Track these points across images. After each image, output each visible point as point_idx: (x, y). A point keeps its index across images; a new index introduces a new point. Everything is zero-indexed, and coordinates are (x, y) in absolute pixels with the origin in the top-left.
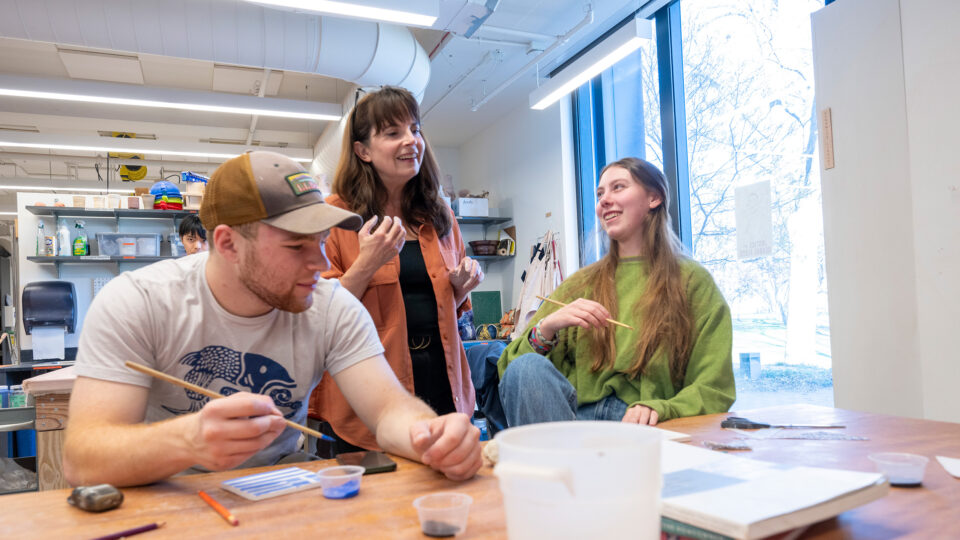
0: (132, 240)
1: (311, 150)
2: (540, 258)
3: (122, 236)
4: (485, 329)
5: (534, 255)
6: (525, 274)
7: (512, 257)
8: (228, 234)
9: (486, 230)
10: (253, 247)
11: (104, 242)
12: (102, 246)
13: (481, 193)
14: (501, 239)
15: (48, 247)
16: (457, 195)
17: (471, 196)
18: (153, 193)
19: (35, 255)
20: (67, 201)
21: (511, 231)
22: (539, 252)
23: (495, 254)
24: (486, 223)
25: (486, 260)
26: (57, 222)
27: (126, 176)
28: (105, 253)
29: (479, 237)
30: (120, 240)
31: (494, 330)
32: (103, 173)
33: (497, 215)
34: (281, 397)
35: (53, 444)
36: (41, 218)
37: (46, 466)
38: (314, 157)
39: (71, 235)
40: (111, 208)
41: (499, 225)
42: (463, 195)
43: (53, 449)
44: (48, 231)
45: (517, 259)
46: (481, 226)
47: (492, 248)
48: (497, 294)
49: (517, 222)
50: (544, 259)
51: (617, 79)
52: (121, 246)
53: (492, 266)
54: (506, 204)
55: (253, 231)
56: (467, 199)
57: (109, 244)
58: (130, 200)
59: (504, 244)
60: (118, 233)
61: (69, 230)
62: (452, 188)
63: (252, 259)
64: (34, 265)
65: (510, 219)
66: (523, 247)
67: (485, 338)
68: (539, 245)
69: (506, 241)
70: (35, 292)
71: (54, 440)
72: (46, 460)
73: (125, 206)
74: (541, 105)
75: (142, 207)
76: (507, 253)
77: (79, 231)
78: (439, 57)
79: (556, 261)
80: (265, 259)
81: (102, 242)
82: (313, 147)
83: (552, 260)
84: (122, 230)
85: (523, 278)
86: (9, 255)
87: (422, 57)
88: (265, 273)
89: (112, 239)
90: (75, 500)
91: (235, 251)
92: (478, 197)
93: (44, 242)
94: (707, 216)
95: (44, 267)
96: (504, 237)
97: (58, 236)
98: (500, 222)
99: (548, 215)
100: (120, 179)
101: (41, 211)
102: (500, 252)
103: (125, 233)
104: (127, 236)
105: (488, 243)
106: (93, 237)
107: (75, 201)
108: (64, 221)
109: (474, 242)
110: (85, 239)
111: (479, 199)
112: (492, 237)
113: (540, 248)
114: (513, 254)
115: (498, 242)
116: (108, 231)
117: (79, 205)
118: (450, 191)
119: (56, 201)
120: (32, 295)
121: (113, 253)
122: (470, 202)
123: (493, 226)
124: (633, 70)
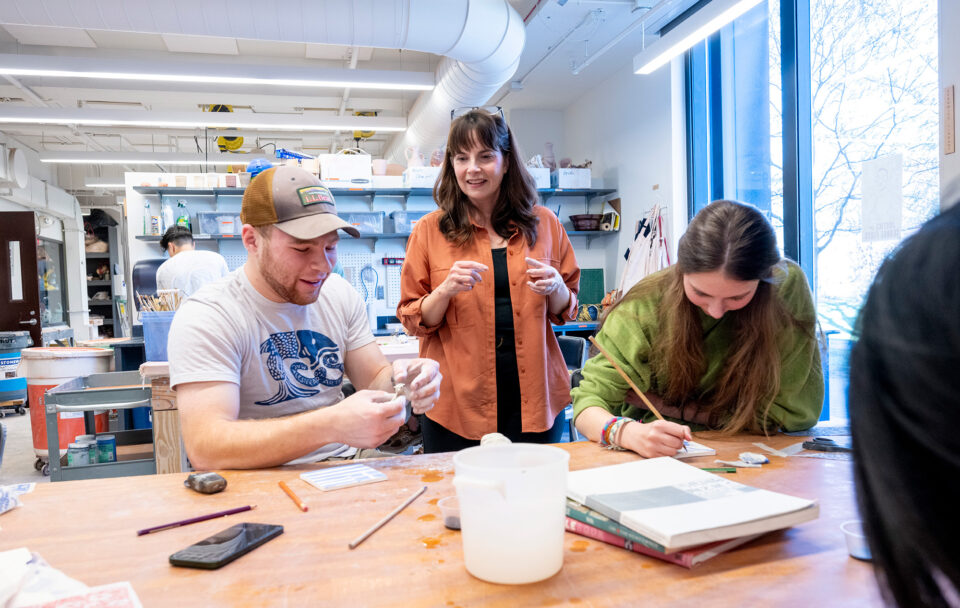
0: (230, 219)
1: (404, 119)
2: (646, 235)
3: (221, 215)
4: (585, 310)
5: (639, 231)
6: (628, 251)
7: (615, 233)
8: (252, 233)
9: (588, 203)
10: (268, 245)
11: (205, 221)
12: (203, 225)
13: (583, 163)
14: (605, 213)
15: (154, 226)
16: (558, 165)
17: (572, 167)
18: (249, 171)
19: (142, 234)
20: (170, 180)
21: (615, 204)
22: (644, 228)
23: (598, 229)
24: (589, 195)
25: (588, 236)
26: (161, 200)
27: (224, 147)
28: (206, 232)
29: (581, 210)
30: (219, 219)
31: (595, 311)
32: (202, 143)
33: (601, 187)
34: (331, 362)
35: (167, 423)
36: (147, 198)
37: (162, 442)
38: (407, 125)
39: (174, 214)
40: (210, 187)
41: (603, 197)
42: (564, 165)
43: (167, 428)
44: (154, 211)
45: (621, 234)
46: (584, 197)
47: (594, 223)
48: (599, 272)
49: (623, 195)
50: (650, 236)
51: (739, 32)
52: (220, 224)
53: (594, 242)
54: (612, 175)
55: (268, 232)
56: (568, 170)
57: (209, 222)
58: (228, 178)
59: (608, 218)
60: (217, 211)
61: (173, 209)
62: (553, 157)
63: (267, 255)
64: (142, 243)
65: (615, 191)
66: (628, 221)
67: (585, 320)
68: (645, 220)
69: (610, 214)
70: (143, 269)
71: (167, 418)
72: (161, 436)
73: (223, 185)
74: (647, 69)
75: (239, 185)
76: (611, 228)
77: (182, 210)
78: (535, 20)
79: (662, 238)
80: (276, 256)
81: (203, 221)
82: (408, 113)
83: (657, 238)
84: (221, 208)
85: (627, 256)
86: (116, 224)
87: (516, 23)
88: (275, 267)
89: (212, 217)
90: (191, 483)
91: (255, 246)
92: (580, 167)
93: (150, 220)
94: (856, 177)
95: (150, 245)
96: (608, 210)
97: (162, 215)
98: (605, 194)
99: (656, 187)
100: (218, 150)
101: (147, 191)
102: (603, 226)
103: (224, 212)
104: (226, 215)
105: (590, 218)
106: (194, 215)
107: (177, 181)
108: (168, 201)
109: (575, 217)
110: (186, 218)
111: (581, 170)
112: (595, 210)
113: (646, 224)
114: (617, 229)
115: (601, 216)
116: (206, 209)
117: (181, 185)
118: (550, 160)
119: (160, 180)
120: (141, 273)
121: (213, 231)
122: (571, 173)
123: (597, 198)
124: (757, 21)
